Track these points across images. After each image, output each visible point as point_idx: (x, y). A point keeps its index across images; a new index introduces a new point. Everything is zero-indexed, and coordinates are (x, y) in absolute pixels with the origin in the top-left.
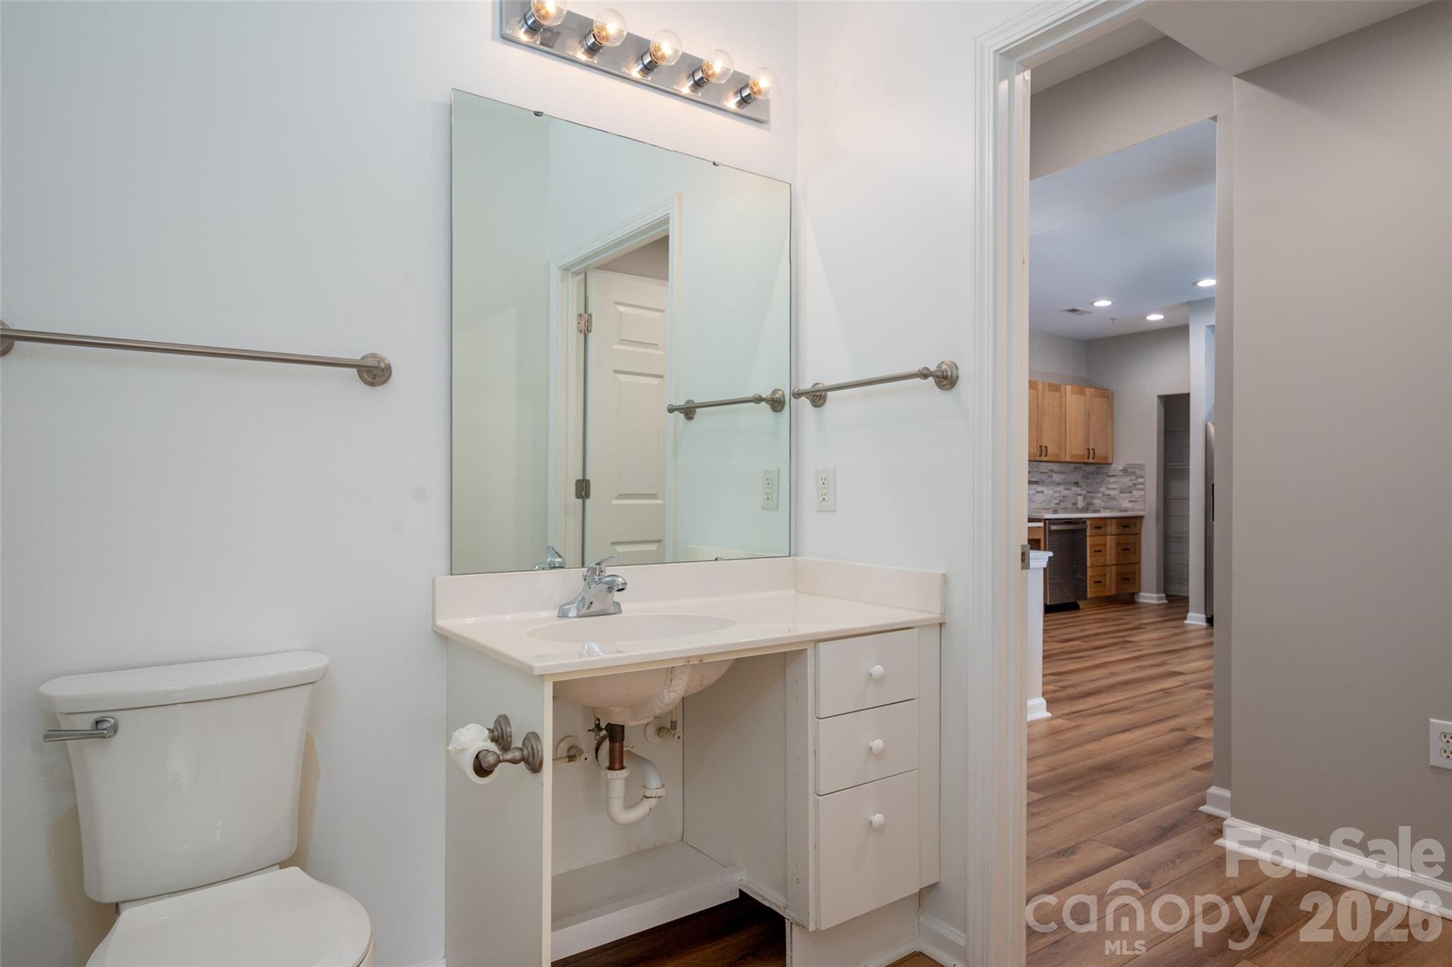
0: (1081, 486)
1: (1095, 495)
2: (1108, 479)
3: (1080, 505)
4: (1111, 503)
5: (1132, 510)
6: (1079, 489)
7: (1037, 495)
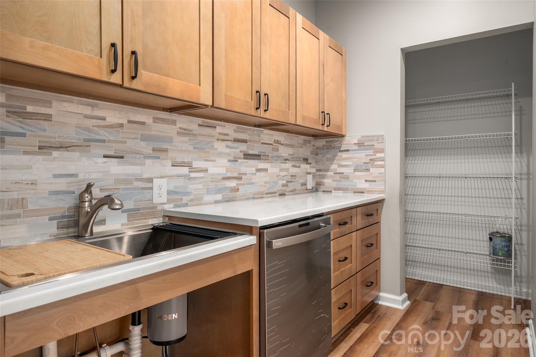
0: (310, 164)
1: (325, 173)
2: (339, 154)
3: (309, 186)
4: (344, 184)
5: (370, 192)
6: (308, 166)
7: (258, 173)
